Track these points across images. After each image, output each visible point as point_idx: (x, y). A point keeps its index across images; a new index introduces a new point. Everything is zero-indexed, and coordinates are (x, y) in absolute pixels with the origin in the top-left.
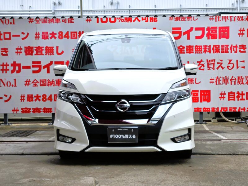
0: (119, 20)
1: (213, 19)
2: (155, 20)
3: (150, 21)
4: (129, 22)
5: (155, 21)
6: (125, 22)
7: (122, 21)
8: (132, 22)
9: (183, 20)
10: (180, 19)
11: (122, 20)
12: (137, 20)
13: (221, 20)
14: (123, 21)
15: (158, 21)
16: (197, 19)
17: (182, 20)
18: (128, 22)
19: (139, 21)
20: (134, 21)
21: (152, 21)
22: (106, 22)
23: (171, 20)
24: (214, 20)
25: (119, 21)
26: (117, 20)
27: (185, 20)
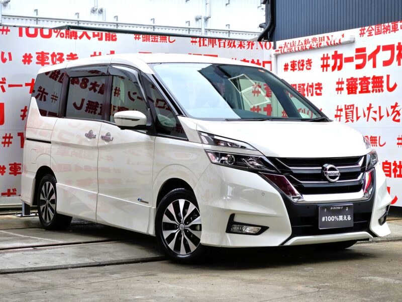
0: (57, 34)
1: (196, 42)
2: (114, 38)
3: (106, 40)
4: (73, 38)
5: (113, 40)
6: (66, 37)
7: (61, 37)
8: (78, 38)
9: (155, 41)
10: (151, 40)
11: (62, 35)
12: (85, 36)
13: (207, 45)
14: (63, 37)
15: (117, 40)
16: (174, 41)
17: (152, 41)
18: (71, 38)
19: (89, 38)
20: (81, 37)
21: (109, 40)
22: (35, 35)
23: (137, 39)
24: (198, 44)
25: (57, 36)
26: (54, 35)
27: (157, 41)
